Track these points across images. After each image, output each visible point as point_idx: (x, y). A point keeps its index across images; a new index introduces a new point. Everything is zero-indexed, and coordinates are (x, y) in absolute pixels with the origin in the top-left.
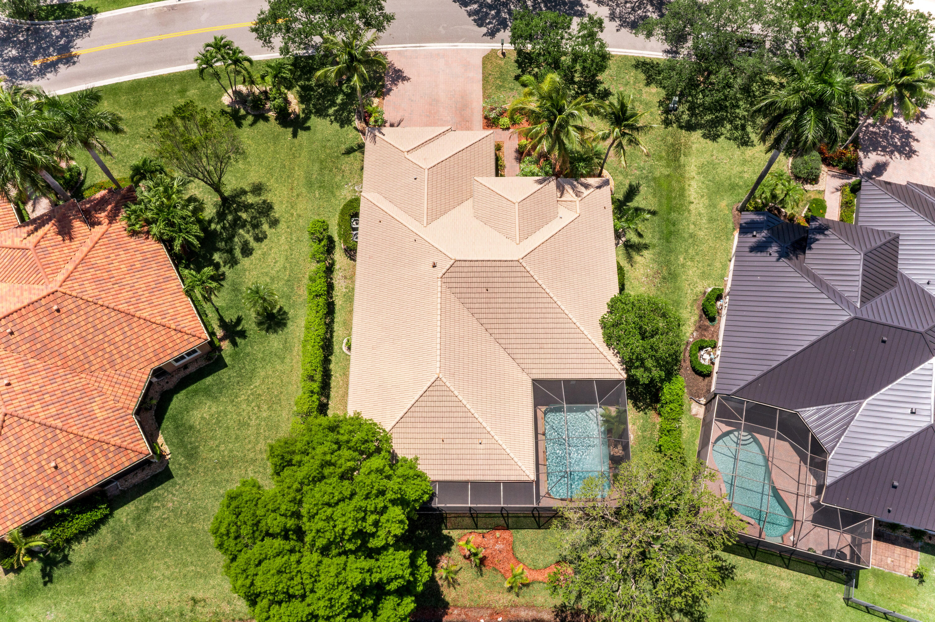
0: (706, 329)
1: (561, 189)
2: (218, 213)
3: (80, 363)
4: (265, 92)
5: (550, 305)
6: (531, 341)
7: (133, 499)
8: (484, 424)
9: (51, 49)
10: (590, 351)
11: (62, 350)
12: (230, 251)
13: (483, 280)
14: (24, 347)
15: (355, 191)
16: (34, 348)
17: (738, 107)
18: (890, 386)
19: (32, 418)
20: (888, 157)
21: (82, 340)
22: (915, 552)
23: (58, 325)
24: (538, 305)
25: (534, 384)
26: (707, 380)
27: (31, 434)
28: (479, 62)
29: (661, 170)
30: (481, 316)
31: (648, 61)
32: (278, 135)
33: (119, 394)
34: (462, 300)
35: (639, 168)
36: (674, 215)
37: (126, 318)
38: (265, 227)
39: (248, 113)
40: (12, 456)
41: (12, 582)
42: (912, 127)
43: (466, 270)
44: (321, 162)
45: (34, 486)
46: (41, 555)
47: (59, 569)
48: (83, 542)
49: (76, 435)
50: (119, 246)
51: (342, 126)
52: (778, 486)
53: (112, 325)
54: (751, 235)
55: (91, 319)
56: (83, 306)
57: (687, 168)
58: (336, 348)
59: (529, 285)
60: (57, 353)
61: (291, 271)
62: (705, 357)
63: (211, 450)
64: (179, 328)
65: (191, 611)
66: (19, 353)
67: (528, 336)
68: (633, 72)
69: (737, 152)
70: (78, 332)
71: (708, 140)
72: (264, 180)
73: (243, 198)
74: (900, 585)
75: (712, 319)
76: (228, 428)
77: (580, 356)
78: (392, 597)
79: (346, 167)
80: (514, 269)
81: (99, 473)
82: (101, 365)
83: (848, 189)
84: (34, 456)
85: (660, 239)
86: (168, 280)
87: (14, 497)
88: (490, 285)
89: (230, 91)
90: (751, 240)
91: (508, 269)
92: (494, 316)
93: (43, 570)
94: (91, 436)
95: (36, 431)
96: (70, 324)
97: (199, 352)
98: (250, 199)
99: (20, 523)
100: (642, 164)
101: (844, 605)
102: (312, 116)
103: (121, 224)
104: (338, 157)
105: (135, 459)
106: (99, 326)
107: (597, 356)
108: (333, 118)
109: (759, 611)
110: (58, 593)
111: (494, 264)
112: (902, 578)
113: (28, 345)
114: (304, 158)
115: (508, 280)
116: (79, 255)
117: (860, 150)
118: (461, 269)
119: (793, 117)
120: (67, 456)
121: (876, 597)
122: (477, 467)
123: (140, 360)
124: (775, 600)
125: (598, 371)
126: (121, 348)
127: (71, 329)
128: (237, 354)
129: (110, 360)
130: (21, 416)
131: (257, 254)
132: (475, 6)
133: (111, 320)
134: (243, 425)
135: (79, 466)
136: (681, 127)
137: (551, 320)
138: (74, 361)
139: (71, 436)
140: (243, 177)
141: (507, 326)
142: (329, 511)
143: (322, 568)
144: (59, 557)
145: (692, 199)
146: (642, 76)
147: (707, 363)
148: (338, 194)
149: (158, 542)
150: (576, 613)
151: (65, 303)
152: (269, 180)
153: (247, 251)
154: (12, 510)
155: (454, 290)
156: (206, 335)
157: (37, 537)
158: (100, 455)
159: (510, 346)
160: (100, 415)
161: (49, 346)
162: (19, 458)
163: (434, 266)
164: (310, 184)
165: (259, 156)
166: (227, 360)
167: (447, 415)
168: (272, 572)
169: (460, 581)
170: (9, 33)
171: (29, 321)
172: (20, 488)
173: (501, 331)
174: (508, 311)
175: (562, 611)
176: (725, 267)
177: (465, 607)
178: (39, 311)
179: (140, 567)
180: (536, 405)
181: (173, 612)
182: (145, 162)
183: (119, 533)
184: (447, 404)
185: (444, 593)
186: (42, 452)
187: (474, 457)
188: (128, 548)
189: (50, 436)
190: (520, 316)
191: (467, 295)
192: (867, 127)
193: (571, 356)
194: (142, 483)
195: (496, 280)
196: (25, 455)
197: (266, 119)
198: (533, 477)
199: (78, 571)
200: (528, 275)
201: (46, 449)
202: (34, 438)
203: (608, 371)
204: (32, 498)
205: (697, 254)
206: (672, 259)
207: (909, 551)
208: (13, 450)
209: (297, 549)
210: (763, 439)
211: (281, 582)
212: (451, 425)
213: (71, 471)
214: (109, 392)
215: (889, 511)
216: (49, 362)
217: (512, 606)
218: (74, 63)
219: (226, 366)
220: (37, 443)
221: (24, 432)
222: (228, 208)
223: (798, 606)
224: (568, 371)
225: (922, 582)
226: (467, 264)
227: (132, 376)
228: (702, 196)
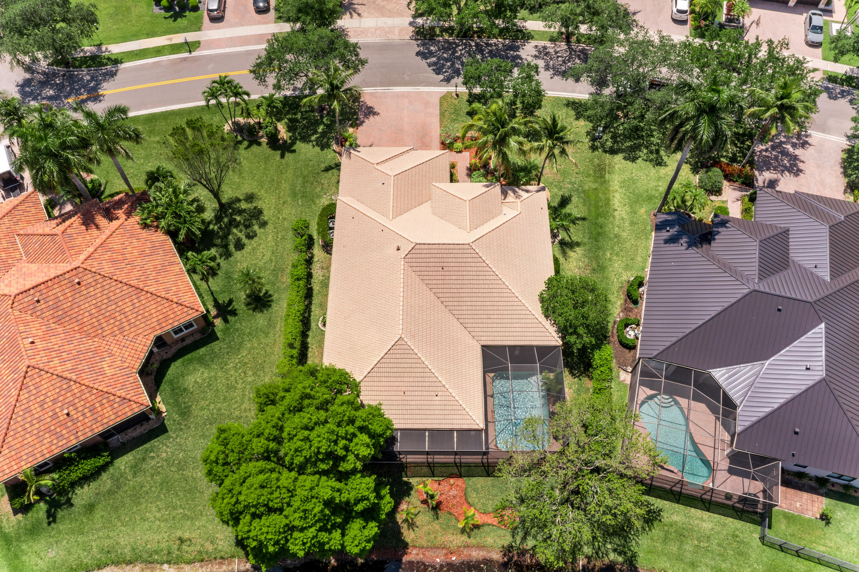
0: (631, 310)
1: (505, 193)
2: (216, 217)
3: (95, 329)
4: (259, 123)
5: (496, 282)
6: (480, 312)
7: (132, 449)
8: (440, 379)
9: (83, 90)
10: (531, 321)
11: (80, 317)
12: (226, 246)
13: (439, 260)
14: (47, 314)
15: (332, 200)
16: (56, 315)
17: (653, 136)
18: (787, 349)
19: (51, 371)
20: (779, 175)
21: (98, 309)
22: (820, 498)
23: (78, 295)
24: (485, 282)
25: (483, 350)
26: (632, 352)
27: (49, 384)
28: (437, 101)
29: (590, 185)
30: (438, 291)
31: (577, 101)
32: (269, 156)
33: (125, 356)
34: (422, 277)
35: (571, 183)
36: (601, 220)
37: (136, 292)
38: (256, 228)
39: (244, 139)
40: (31, 403)
41: (19, 522)
42: (799, 152)
43: (425, 251)
44: (304, 177)
45: (47, 430)
46: (48, 498)
47: (62, 510)
48: (86, 487)
49: (87, 386)
50: (132, 236)
51: (322, 149)
52: (697, 441)
53: (124, 297)
54: (665, 231)
55: (106, 292)
56: (100, 281)
57: (611, 183)
58: (313, 325)
59: (478, 264)
60: (75, 320)
61: (277, 262)
62: (630, 334)
63: (202, 409)
64: (180, 302)
65: (178, 550)
66: (43, 319)
67: (477, 308)
68: (565, 110)
69: (653, 171)
70: (94, 302)
71: (628, 162)
72: (255, 191)
73: (238, 205)
74: (809, 526)
75: (635, 302)
76: (218, 390)
77: (522, 325)
78: (358, 520)
79: (325, 181)
80: (465, 251)
81: (105, 421)
82: (112, 331)
83: (747, 199)
84: (50, 404)
85: (589, 239)
86: (172, 264)
87: (30, 439)
88: (445, 264)
89: (230, 122)
90: (665, 234)
91: (460, 251)
92: (448, 290)
93: (48, 512)
94: (100, 388)
95: (53, 382)
96: (88, 295)
97: (196, 327)
98: (244, 205)
99: (32, 464)
100: (573, 180)
101: (760, 544)
102: (298, 142)
103: (136, 218)
104: (318, 173)
105: (137, 410)
106: (112, 298)
107: (536, 325)
108: (315, 143)
109: (685, 551)
110: (60, 532)
111: (448, 246)
112: (810, 520)
113: (51, 312)
114: (289, 174)
115: (460, 260)
116: (99, 241)
117: (756, 169)
118: (421, 251)
119: (692, 123)
120: (78, 405)
121: (789, 537)
122: (434, 417)
123: (146, 328)
124: (698, 539)
125: (538, 338)
126: (130, 317)
127: (89, 299)
128: (227, 329)
129: (120, 327)
130: (42, 368)
131: (248, 249)
132: (434, 59)
133: (123, 293)
134: (230, 387)
135: (88, 415)
136: (606, 152)
137: (497, 295)
138: (89, 327)
139: (83, 387)
140: (238, 187)
141: (460, 299)
142: (306, 433)
143: (298, 484)
144: (63, 499)
145: (616, 207)
146: (572, 113)
147: (632, 337)
148: (318, 202)
149: (151, 487)
150: (522, 553)
151: (85, 278)
152: (260, 191)
153: (239, 246)
154: (27, 451)
155: (414, 269)
156: (202, 309)
157: (47, 477)
158: (107, 405)
159: (463, 317)
160: (109, 372)
161: (69, 313)
162: (37, 405)
163: (398, 249)
164: (294, 195)
165: (251, 172)
166: (219, 334)
167: (408, 370)
168: (255, 486)
169: (418, 523)
170: (48, 77)
171: (54, 291)
172: (35, 432)
173: (455, 304)
174: (461, 286)
175: (510, 551)
176: (645, 261)
177: (423, 548)
178: (63, 283)
179: (135, 509)
180: (485, 373)
181: (162, 550)
182: (158, 169)
183: (118, 479)
184: (408, 361)
185: (405, 534)
186: (57, 400)
187: (431, 407)
188: (125, 492)
189: (65, 386)
190: (470, 290)
191: (426, 273)
192: (760, 152)
193: (515, 325)
194: (141, 436)
195: (450, 260)
196: (42, 403)
197: (259, 144)
198: (482, 426)
199: (79, 512)
200: (477, 256)
201: (61, 398)
202: (51, 388)
203: (546, 338)
204: (45, 441)
205: (621, 250)
206: (600, 254)
207: (815, 497)
208: (32, 398)
209: (277, 470)
210: (683, 402)
211: (262, 495)
212: (411, 379)
213: (81, 418)
214: (117, 354)
215: (793, 455)
216: (68, 327)
217: (464, 547)
218: (100, 101)
219: (218, 339)
220: (53, 392)
221: (43, 382)
222: (225, 213)
223: (719, 545)
224: (512, 338)
225: (828, 523)
226: (426, 247)
227: (138, 342)
228: (625, 205)
